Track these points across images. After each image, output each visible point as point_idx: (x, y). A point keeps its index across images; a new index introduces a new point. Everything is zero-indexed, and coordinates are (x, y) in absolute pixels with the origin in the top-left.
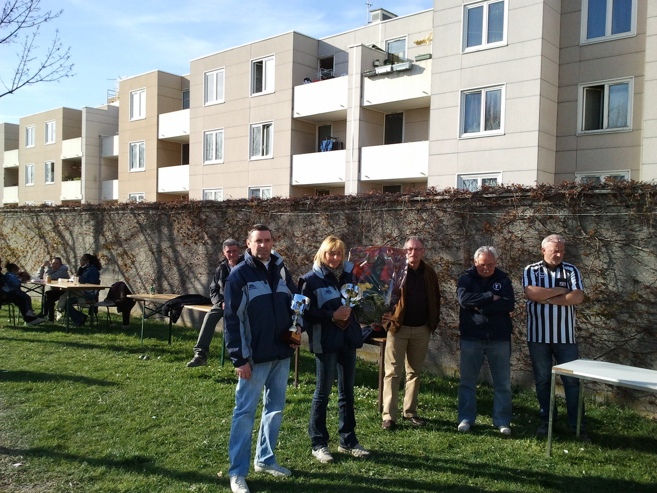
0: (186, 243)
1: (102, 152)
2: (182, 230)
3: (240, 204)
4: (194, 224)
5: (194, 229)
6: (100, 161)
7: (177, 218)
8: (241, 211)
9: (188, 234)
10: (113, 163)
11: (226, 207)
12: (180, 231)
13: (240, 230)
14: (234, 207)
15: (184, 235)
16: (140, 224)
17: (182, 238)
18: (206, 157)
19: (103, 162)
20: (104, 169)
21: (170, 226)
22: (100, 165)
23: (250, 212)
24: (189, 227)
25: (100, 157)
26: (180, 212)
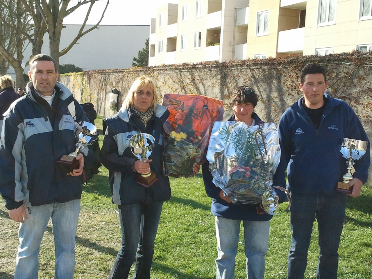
0: (290, 94)
1: (236, 22)
2: (287, 82)
3: (341, 57)
4: (298, 77)
5: (298, 81)
6: (234, 29)
7: (284, 72)
8: (341, 64)
9: (292, 86)
10: (244, 29)
11: (328, 61)
12: (286, 83)
13: (339, 81)
14: (335, 60)
15: (289, 86)
16: (254, 77)
17: (287, 89)
18: (320, 20)
19: (236, 30)
20: (237, 35)
21: (279, 79)
22: (234, 32)
23: (350, 65)
24: (294, 80)
25: (235, 26)
26: (287, 66)
